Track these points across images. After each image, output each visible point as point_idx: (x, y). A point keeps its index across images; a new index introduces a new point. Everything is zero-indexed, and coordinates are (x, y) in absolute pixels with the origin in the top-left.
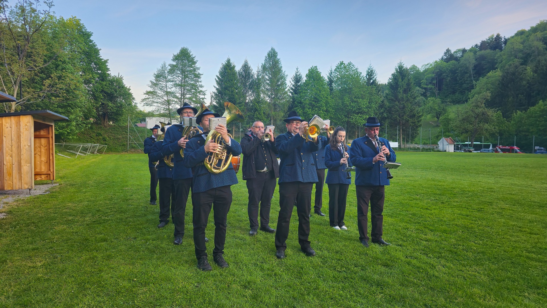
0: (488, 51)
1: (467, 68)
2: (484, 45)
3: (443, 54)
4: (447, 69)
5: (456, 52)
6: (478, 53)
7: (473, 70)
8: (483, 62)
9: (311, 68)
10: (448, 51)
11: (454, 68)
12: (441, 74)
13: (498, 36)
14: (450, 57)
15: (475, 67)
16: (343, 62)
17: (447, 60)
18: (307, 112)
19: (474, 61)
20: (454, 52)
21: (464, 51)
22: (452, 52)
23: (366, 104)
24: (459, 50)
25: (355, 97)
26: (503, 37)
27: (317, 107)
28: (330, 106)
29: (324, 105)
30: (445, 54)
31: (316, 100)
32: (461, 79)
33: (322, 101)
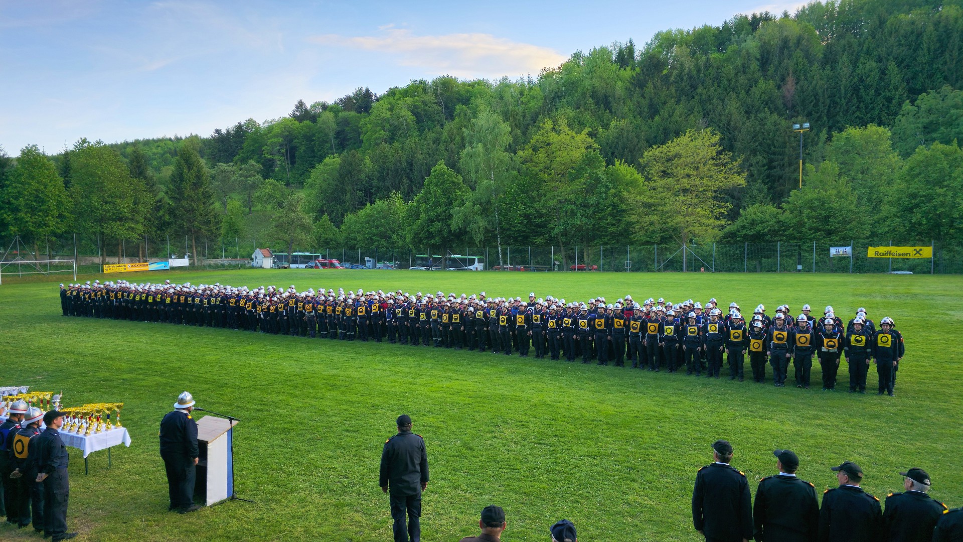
0: (353, 113)
1: (326, 135)
2: (347, 103)
3: (294, 108)
4: (300, 133)
5: (314, 106)
6: (340, 114)
7: (336, 138)
8: (347, 129)
9: (26, 147)
10: (301, 104)
11: (309, 133)
12: (291, 141)
13: (368, 91)
14: (304, 115)
15: (338, 134)
16: (86, 139)
17: (299, 119)
18: (23, 218)
19: (335, 126)
20: (312, 107)
21: (324, 107)
22: (309, 107)
23: (128, 206)
24: (319, 104)
25: (110, 196)
26: (374, 93)
27: (41, 211)
28: (65, 209)
29: (53, 207)
30: (297, 107)
31: (40, 200)
32: (320, 151)
33: (49, 201)
